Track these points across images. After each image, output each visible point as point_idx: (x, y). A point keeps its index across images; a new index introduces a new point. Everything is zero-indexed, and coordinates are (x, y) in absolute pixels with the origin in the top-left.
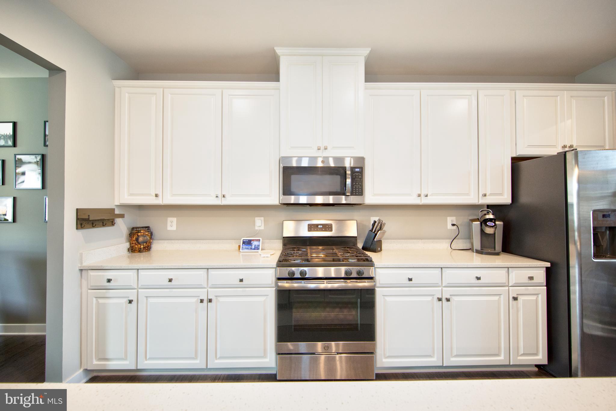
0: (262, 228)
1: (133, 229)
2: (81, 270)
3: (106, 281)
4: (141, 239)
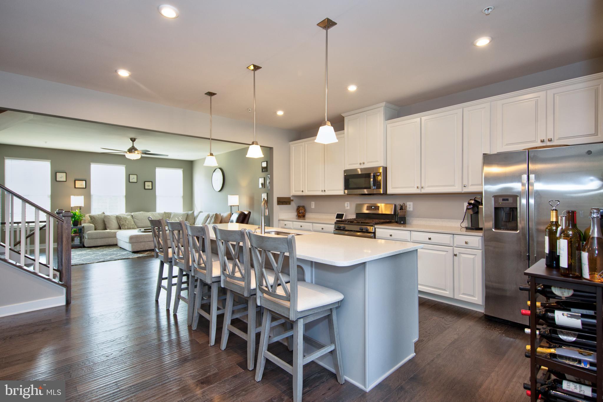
0: (349, 208)
1: (299, 206)
2: (279, 220)
3: (284, 225)
4: (300, 211)
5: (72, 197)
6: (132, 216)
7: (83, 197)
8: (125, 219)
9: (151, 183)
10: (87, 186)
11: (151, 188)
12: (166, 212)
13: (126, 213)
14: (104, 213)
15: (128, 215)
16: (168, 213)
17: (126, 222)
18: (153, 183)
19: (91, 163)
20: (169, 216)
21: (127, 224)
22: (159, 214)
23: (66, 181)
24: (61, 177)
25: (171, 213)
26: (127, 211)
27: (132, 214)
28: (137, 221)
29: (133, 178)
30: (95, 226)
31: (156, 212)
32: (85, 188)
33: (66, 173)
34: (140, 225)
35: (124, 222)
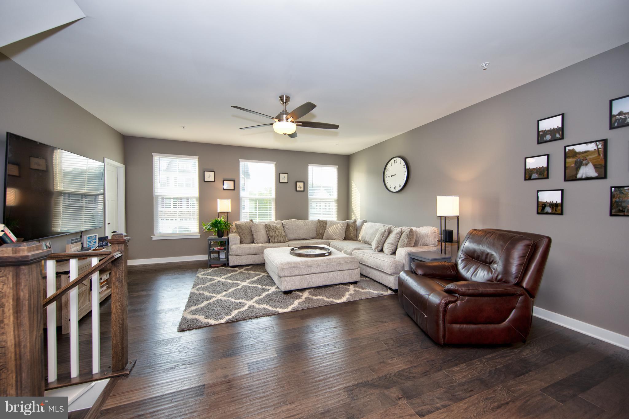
5: (219, 200)
6: (283, 224)
7: (230, 200)
8: (275, 228)
9: (303, 183)
10: (236, 188)
11: (303, 190)
12: (320, 219)
13: (276, 221)
14: (251, 221)
15: (278, 224)
16: (323, 221)
17: (275, 233)
18: (305, 183)
19: (240, 160)
20: (324, 225)
21: (277, 235)
22: (312, 222)
23: (214, 182)
24: (209, 176)
25: (327, 221)
26: (277, 218)
27: (283, 222)
28: (288, 231)
29: (284, 178)
30: (241, 238)
31: (308, 219)
32: (234, 190)
33: (214, 172)
34: (291, 236)
35: (274, 233)
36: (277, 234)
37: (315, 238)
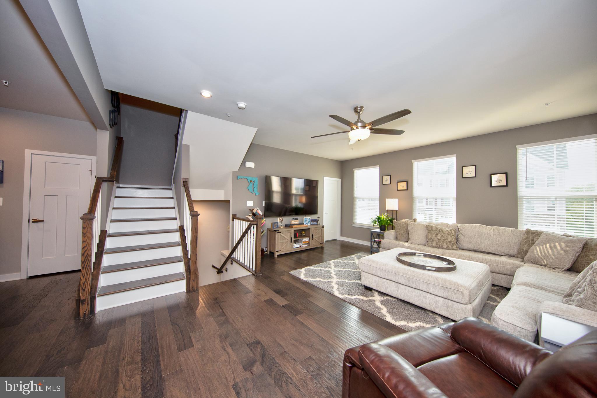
6: (458, 228)
7: (398, 200)
9: (505, 174)
10: (409, 188)
11: (505, 184)
15: (451, 227)
16: (536, 232)
18: (509, 175)
23: (390, 184)
24: (386, 180)
25: (542, 233)
27: (463, 225)
29: (469, 171)
30: (396, 235)
31: (517, 228)
32: (407, 190)
33: (390, 176)
34: (466, 245)
35: (434, 236)
36: (439, 238)
37: (514, 256)
